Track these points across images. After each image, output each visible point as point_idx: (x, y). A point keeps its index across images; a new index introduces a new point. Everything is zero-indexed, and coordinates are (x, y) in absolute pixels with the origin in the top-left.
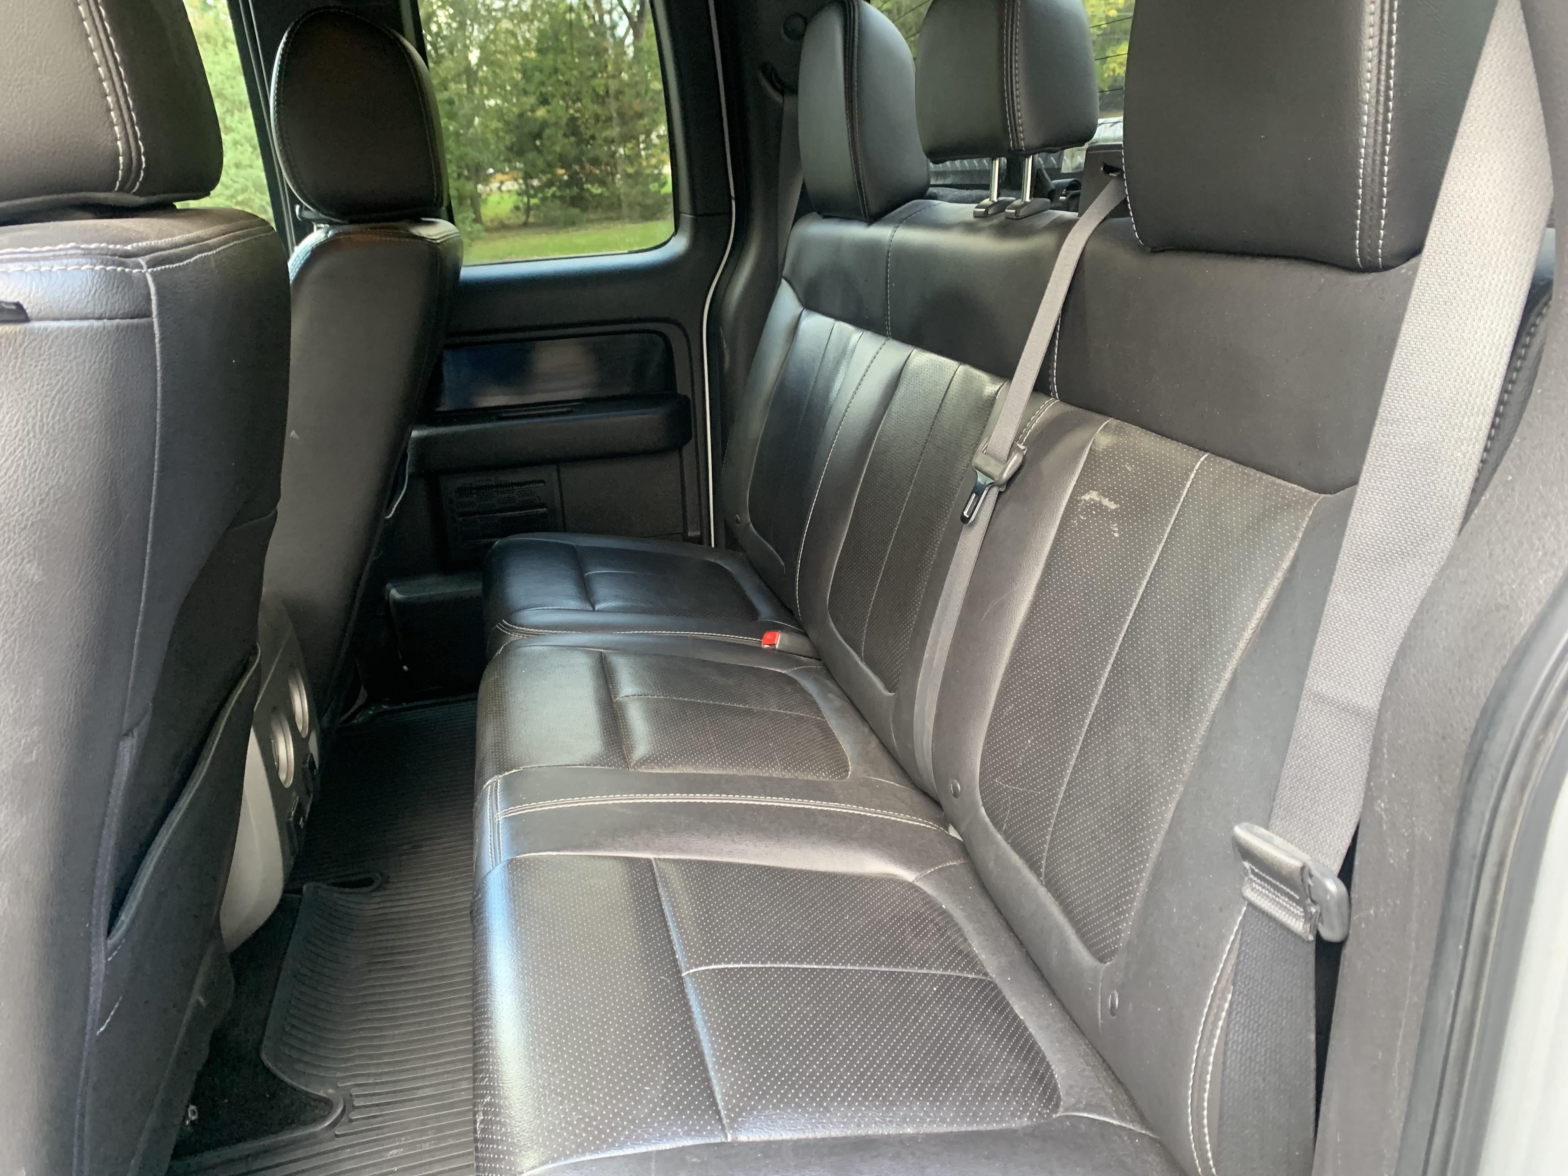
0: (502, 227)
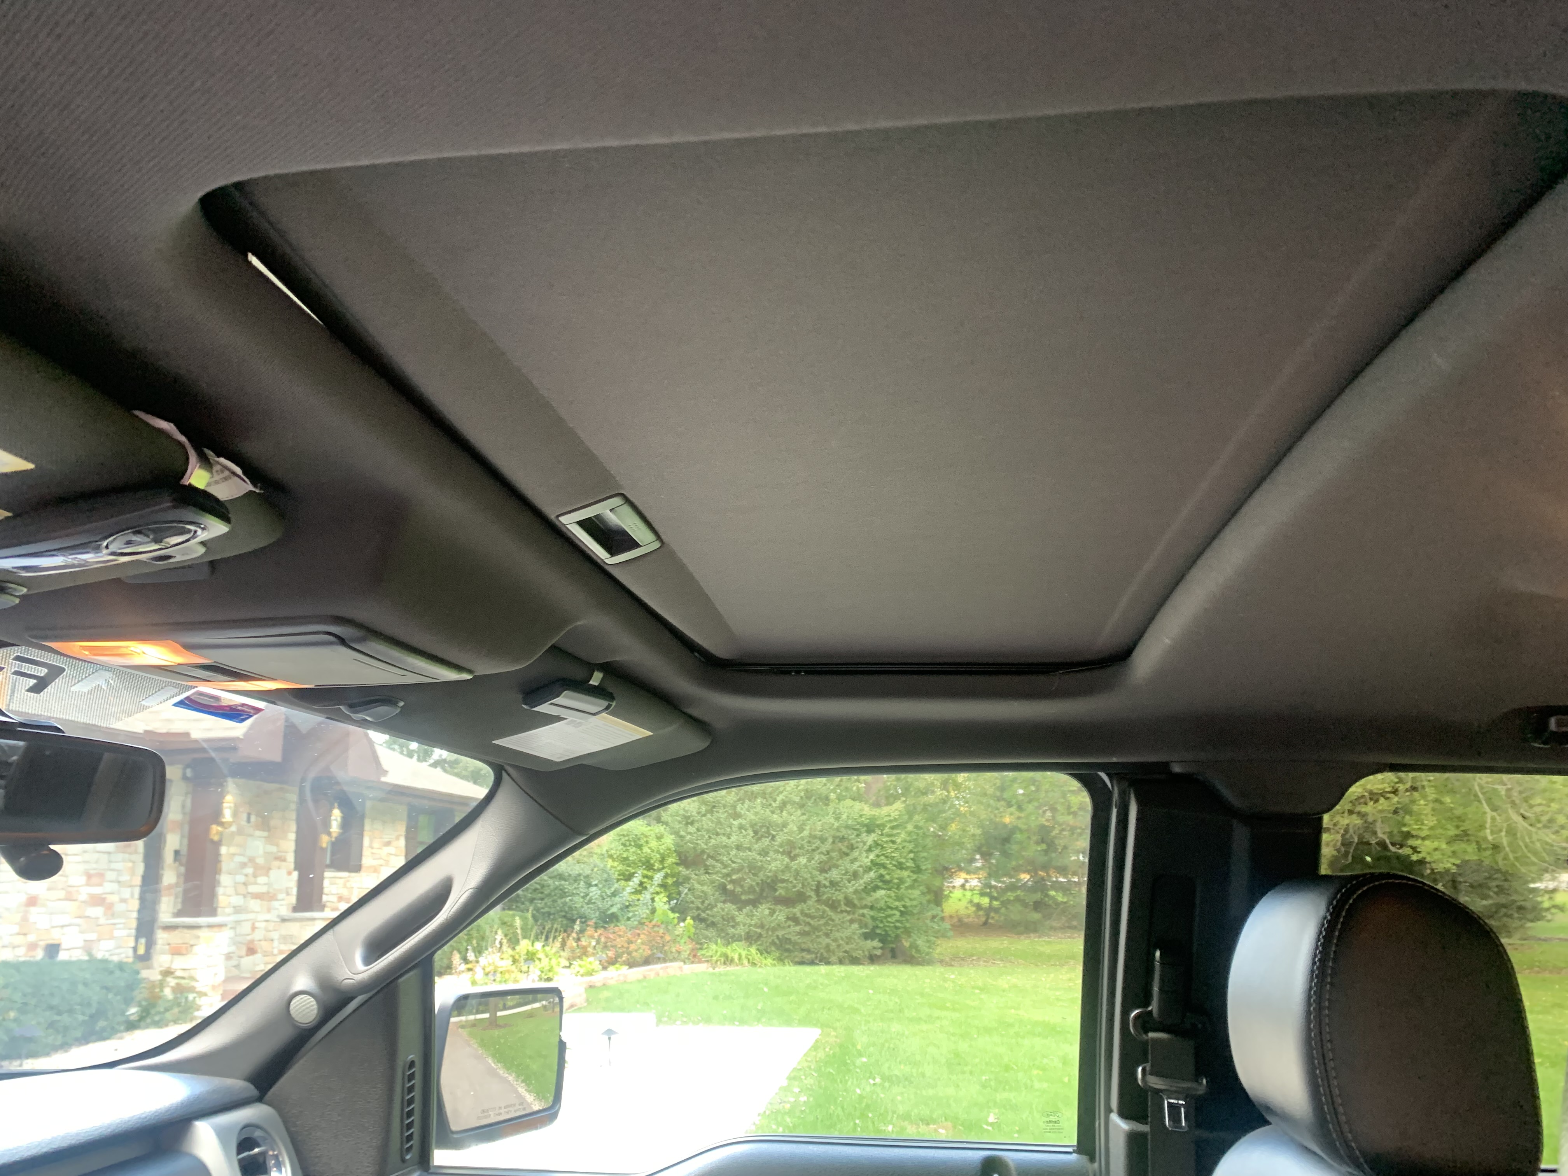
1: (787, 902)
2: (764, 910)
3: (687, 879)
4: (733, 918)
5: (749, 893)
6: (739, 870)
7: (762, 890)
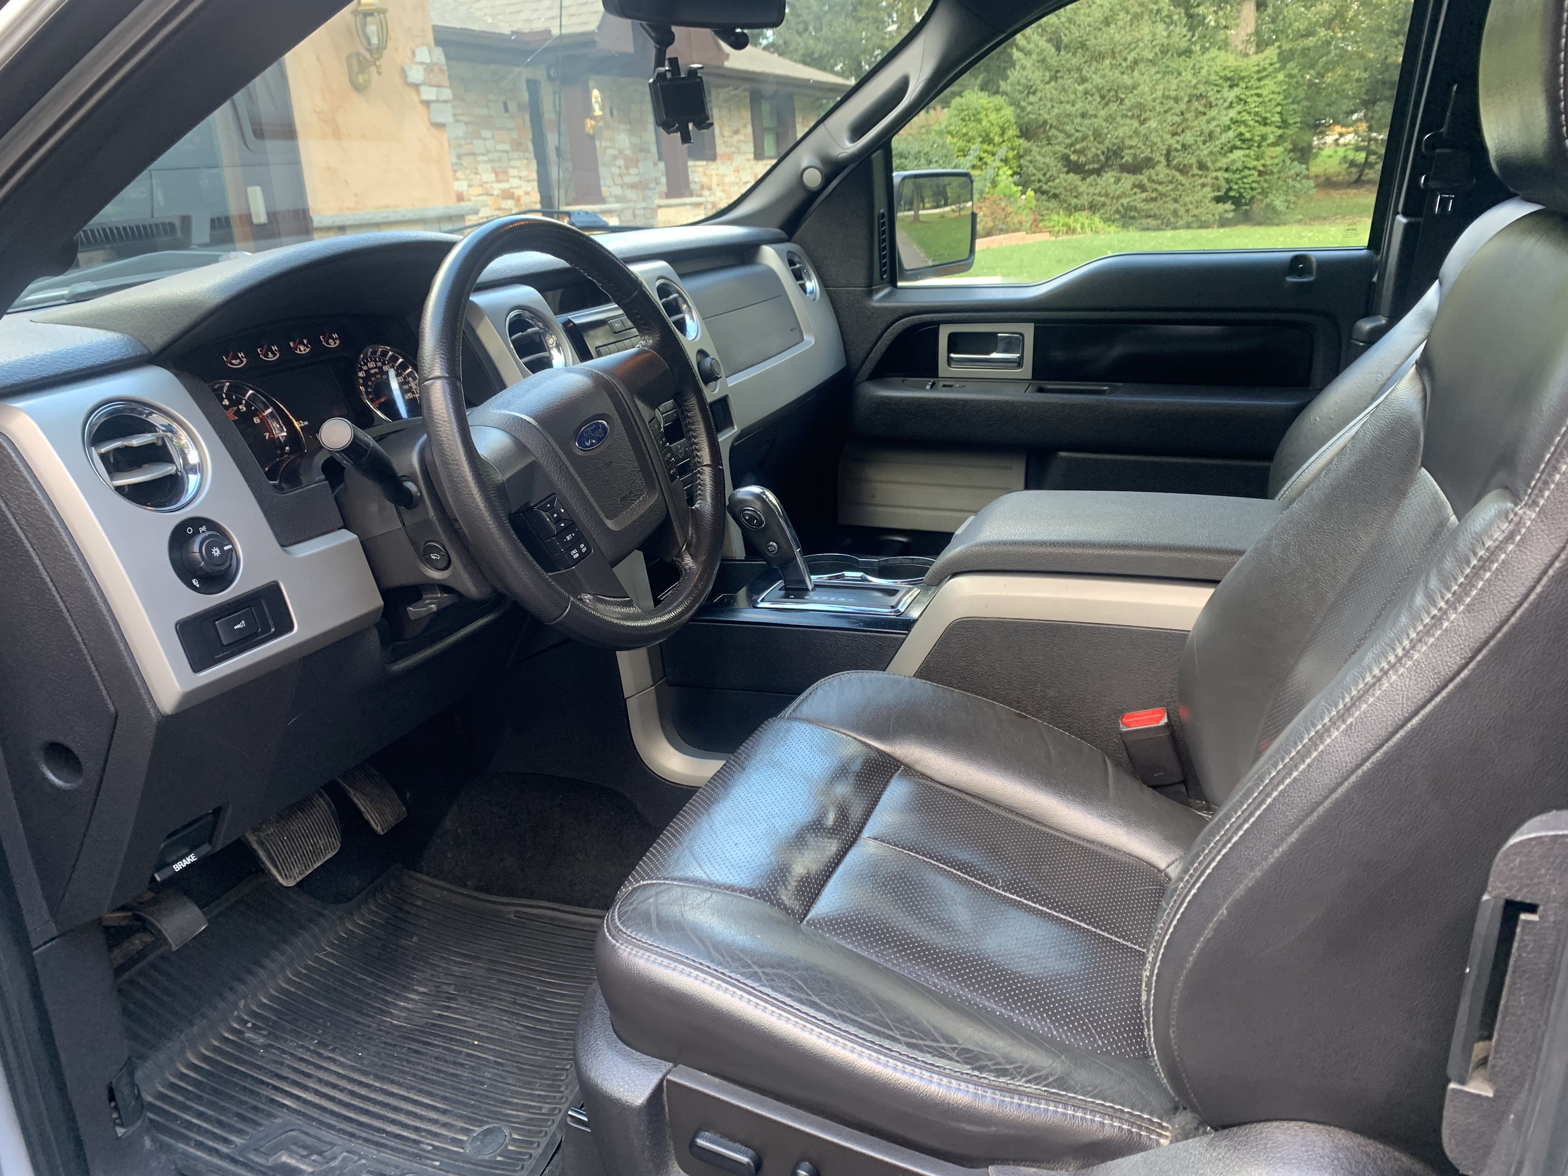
0: (1328, 183)
1: (1134, 168)
2: (1109, 176)
3: (1028, 151)
4: (1076, 188)
5: (1093, 162)
6: (1084, 138)
7: (1108, 159)
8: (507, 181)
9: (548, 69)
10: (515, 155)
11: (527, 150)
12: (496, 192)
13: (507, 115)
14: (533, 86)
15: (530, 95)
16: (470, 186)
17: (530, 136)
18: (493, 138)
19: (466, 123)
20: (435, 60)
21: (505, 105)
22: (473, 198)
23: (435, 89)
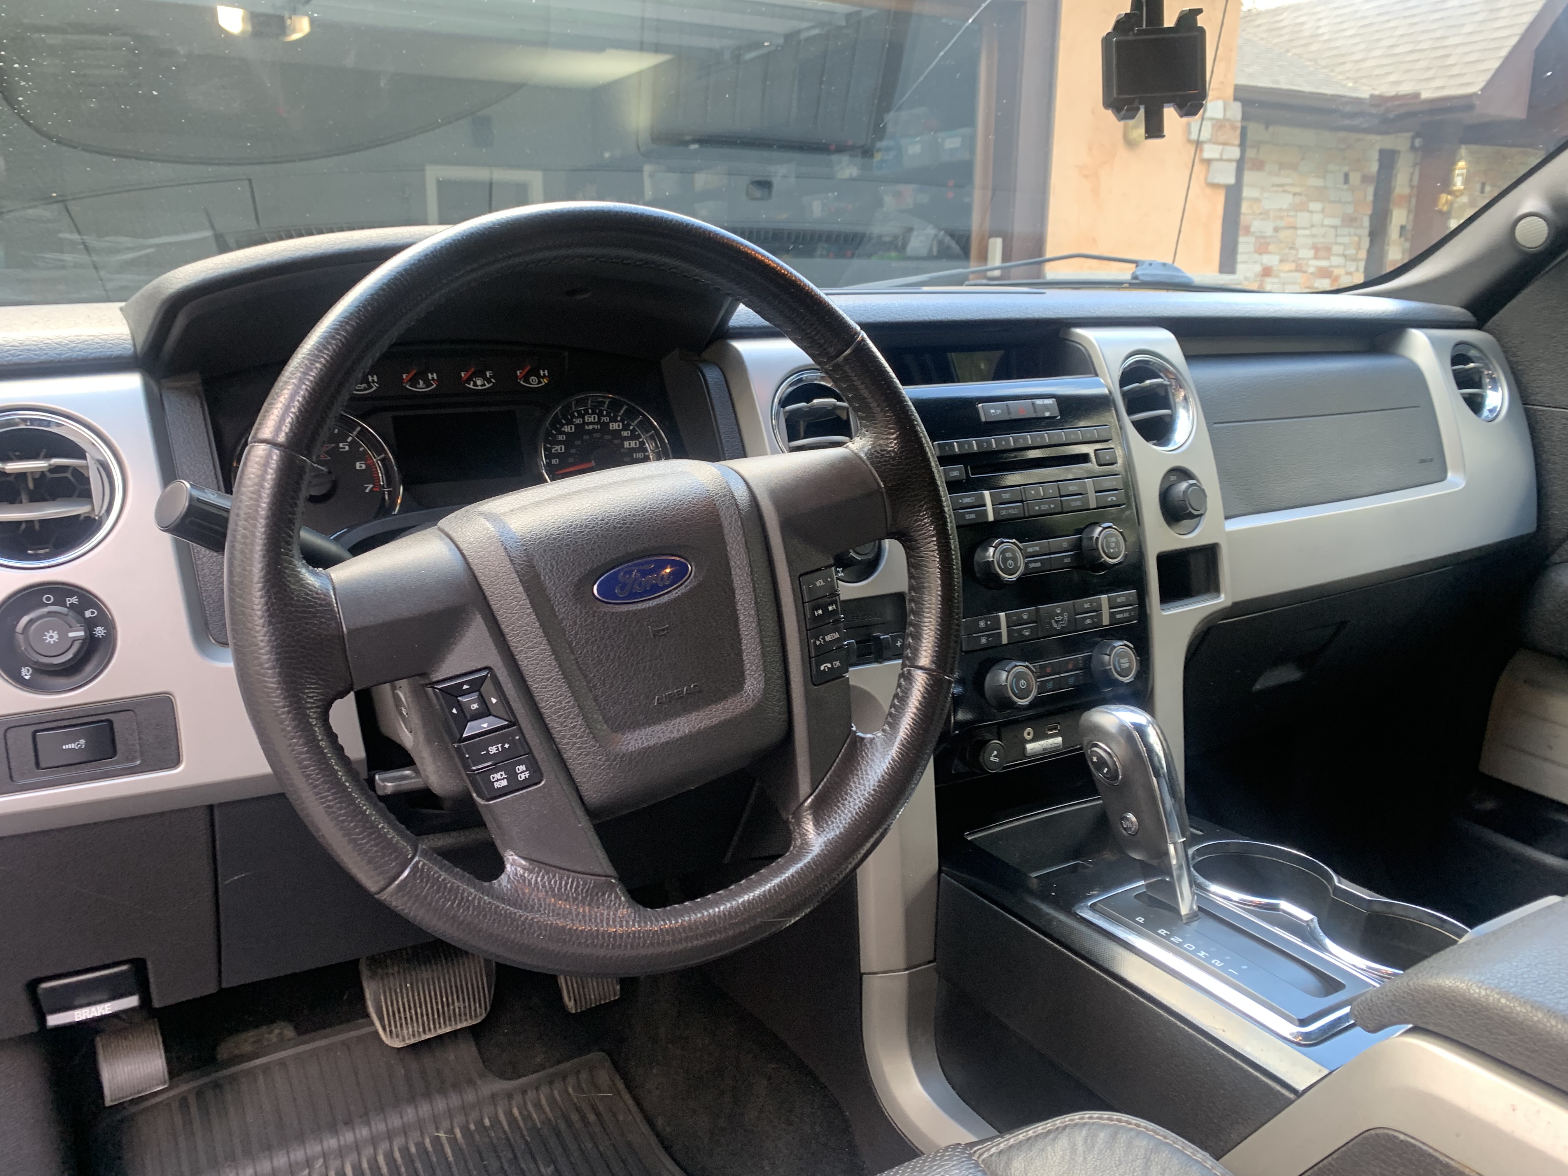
8: (1328, 259)
9: (1413, 138)
10: (1346, 231)
11: (1362, 227)
12: (1311, 270)
13: (1346, 187)
14: (1388, 159)
15: (1381, 167)
16: (1281, 261)
17: (1369, 212)
18: (1323, 211)
19: (1295, 194)
20: (1229, 115)
21: (1346, 177)
22: (1282, 275)
23: (1220, 147)
